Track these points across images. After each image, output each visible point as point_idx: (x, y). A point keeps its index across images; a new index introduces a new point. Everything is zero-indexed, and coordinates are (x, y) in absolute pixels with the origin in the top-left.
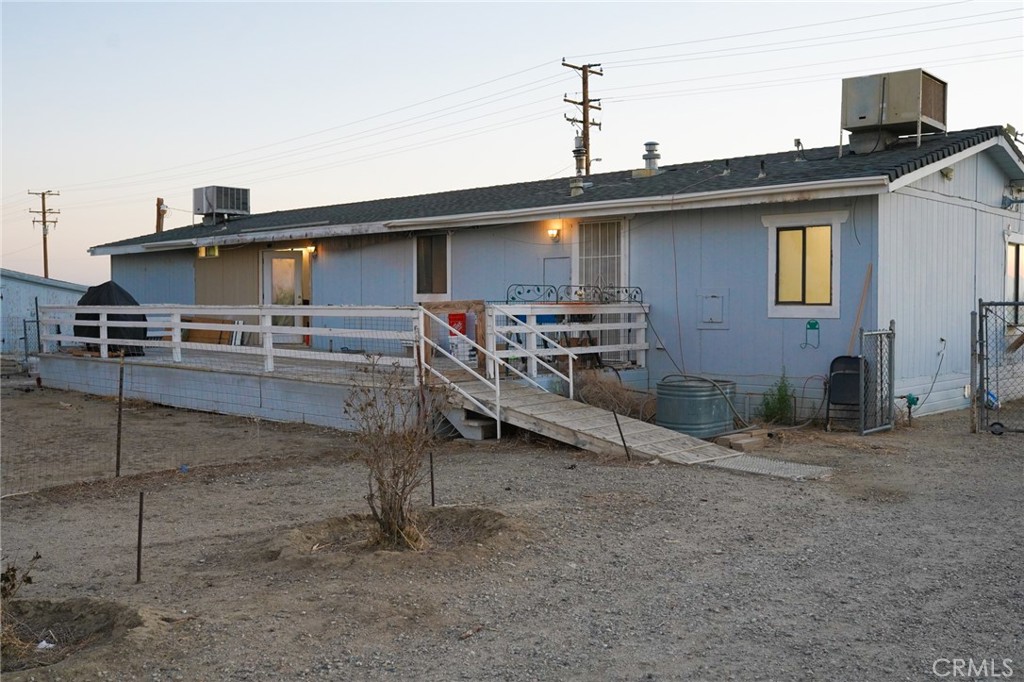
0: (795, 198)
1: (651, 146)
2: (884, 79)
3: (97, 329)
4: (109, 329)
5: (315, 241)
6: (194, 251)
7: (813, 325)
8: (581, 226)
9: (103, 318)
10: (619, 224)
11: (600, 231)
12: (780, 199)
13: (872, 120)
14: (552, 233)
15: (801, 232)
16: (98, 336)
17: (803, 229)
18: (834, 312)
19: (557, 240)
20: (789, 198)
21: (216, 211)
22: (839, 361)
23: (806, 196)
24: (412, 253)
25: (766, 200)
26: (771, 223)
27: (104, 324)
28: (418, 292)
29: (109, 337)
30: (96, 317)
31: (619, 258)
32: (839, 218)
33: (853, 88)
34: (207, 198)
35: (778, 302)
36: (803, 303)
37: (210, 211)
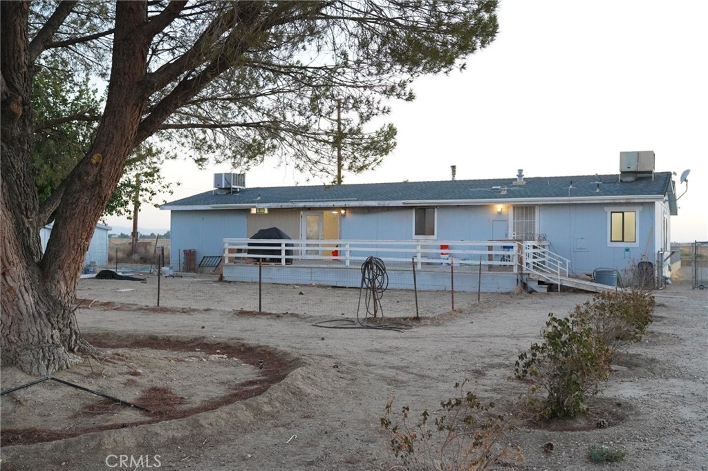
0: (624, 201)
1: (520, 171)
2: (638, 153)
3: (280, 251)
4: (286, 251)
5: (344, 208)
6: (248, 210)
7: (627, 250)
8: (514, 208)
9: (283, 246)
10: (534, 207)
11: (525, 211)
12: (618, 201)
13: (633, 169)
14: (499, 210)
15: (621, 214)
16: (281, 254)
17: (623, 213)
18: (637, 245)
19: (500, 213)
20: (622, 201)
21: (233, 186)
22: (641, 264)
23: (629, 201)
24: (413, 215)
25: (612, 201)
26: (608, 210)
27: (283, 248)
28: (416, 234)
29: (286, 255)
30: (280, 245)
31: (534, 222)
32: (639, 209)
33: (624, 155)
34: (225, 179)
35: (611, 241)
36: (623, 241)
37: (228, 187)
